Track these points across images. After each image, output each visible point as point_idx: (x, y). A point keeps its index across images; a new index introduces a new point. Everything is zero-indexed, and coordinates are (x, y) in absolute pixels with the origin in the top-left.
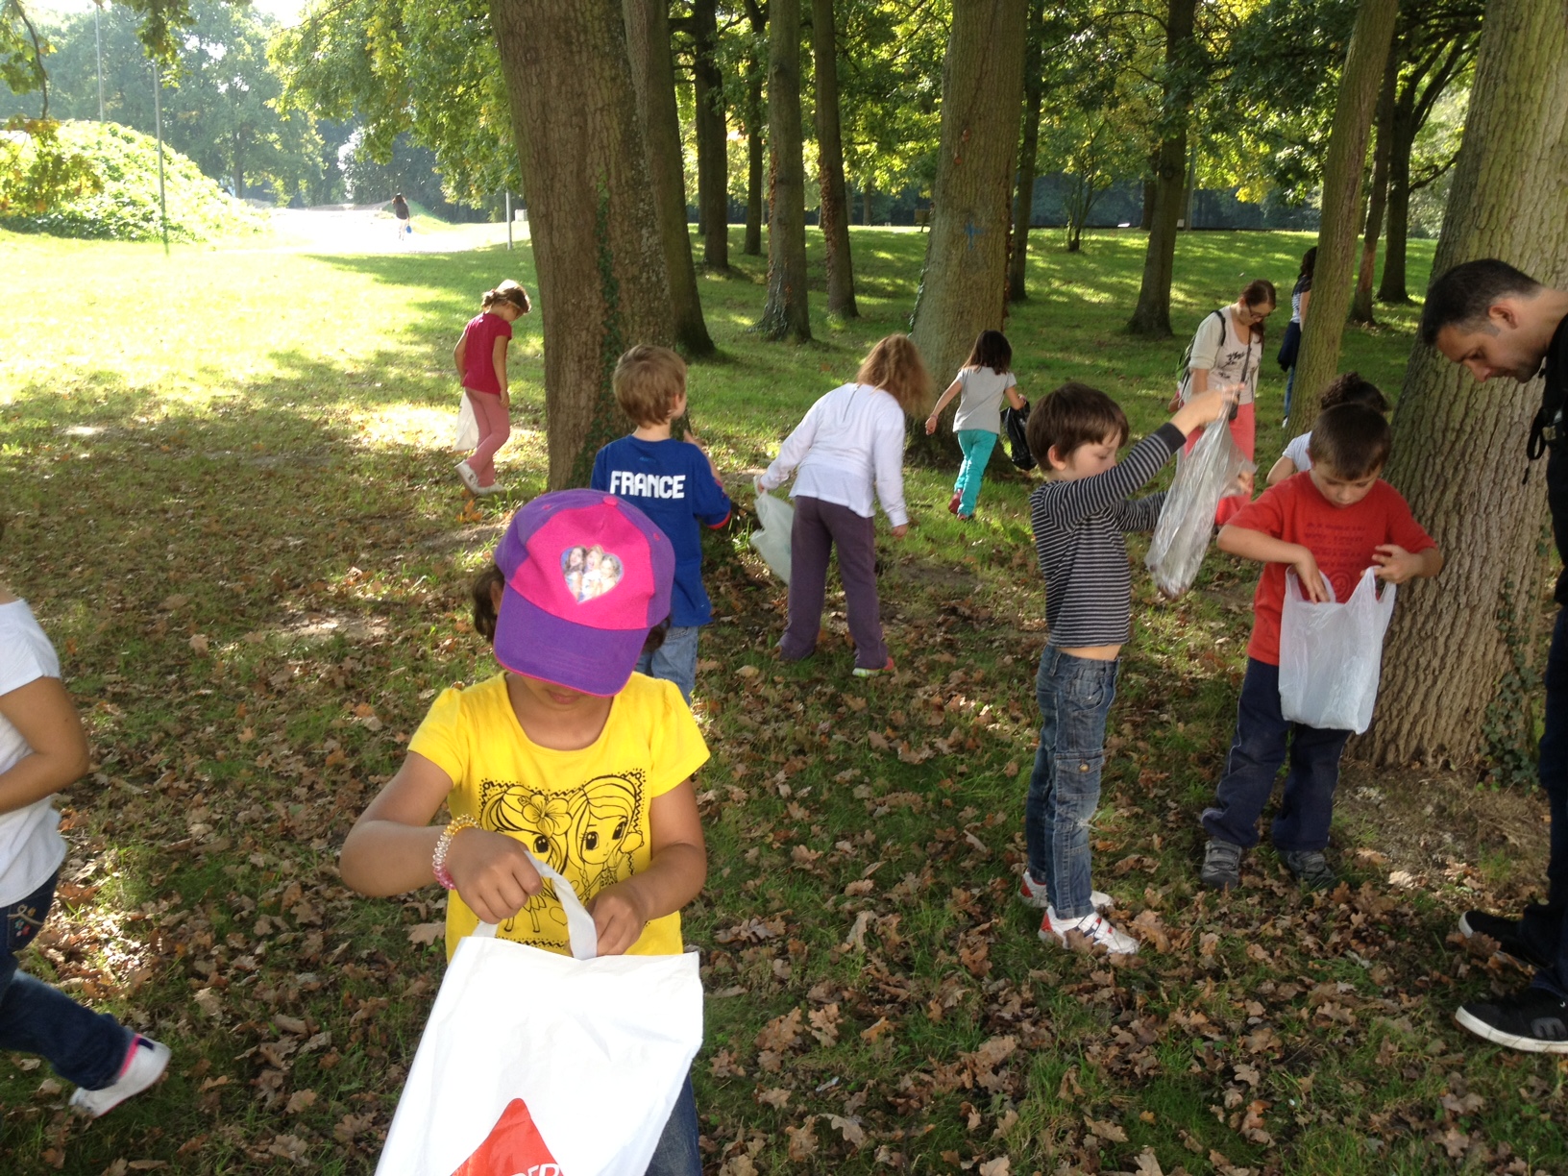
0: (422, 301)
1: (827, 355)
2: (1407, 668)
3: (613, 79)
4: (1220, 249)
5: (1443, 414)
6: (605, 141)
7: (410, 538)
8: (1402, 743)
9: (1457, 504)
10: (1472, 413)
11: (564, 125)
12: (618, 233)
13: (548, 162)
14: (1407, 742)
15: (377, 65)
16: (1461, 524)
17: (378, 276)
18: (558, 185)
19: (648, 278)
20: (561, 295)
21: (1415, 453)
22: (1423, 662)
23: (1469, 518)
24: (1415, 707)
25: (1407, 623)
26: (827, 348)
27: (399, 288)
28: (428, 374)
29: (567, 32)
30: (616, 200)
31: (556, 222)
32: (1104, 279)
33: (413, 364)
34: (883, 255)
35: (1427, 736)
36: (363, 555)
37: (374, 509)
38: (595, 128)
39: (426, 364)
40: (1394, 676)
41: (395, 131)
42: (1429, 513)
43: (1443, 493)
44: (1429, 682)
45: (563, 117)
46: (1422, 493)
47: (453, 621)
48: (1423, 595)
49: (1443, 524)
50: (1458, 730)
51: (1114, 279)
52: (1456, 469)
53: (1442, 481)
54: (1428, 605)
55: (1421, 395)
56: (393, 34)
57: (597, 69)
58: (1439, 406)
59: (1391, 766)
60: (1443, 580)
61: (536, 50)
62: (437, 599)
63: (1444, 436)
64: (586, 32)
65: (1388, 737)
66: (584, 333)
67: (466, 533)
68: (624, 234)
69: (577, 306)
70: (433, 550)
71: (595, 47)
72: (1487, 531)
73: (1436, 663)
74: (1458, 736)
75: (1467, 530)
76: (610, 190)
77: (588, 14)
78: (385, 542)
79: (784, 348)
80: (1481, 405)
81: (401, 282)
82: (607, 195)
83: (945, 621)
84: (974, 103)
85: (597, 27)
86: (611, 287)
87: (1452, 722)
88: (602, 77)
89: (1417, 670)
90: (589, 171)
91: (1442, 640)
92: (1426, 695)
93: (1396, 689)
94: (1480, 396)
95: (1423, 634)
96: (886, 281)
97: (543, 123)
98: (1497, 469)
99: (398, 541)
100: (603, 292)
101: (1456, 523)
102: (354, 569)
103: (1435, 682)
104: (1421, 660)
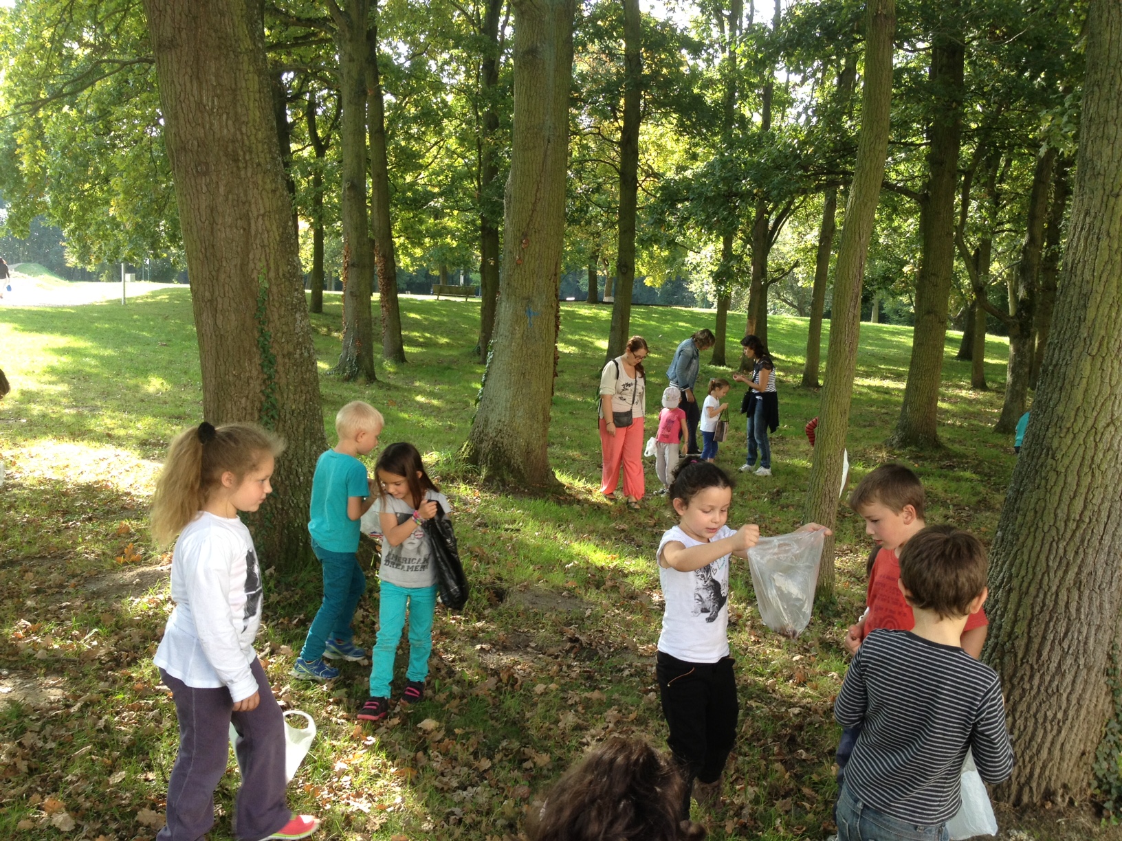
0: (56, 347)
1: (390, 393)
2: (1036, 720)
3: (274, 191)
4: (643, 319)
5: (1064, 507)
6: (266, 242)
7: (73, 581)
8: (1034, 785)
9: (1078, 584)
10: (1090, 507)
11: (230, 227)
12: (276, 316)
13: (214, 256)
14: (1039, 784)
15: (25, 165)
16: (1080, 598)
17: (16, 325)
18: (222, 276)
19: (301, 354)
20: (223, 368)
21: (1039, 537)
22: (1050, 714)
23: (1087, 592)
24: (1044, 754)
25: (1036, 682)
26: (389, 387)
27: (35, 336)
28: (67, 411)
29: (235, 151)
30: (274, 289)
31: (220, 306)
32: (570, 337)
33: (54, 402)
34: (412, 315)
35: (1054, 778)
36: (29, 603)
37: (35, 549)
38: (257, 230)
39: (64, 401)
40: (1025, 727)
41: (33, 214)
42: (1054, 589)
43: (1066, 572)
44: (1054, 732)
45: (229, 220)
46: (1047, 571)
47: (130, 679)
48: (1049, 658)
49: (1066, 598)
50: (1075, 770)
51: (577, 337)
52: (1076, 553)
53: (1064, 562)
54: (1053, 666)
55: (1042, 491)
56: (39, 143)
57: (260, 182)
58: (1060, 500)
59: (1027, 806)
60: (1065, 645)
61: (207, 164)
62: (110, 653)
63: (1066, 525)
64: (251, 152)
65: (1023, 780)
66: (243, 400)
67: (128, 575)
68: (280, 317)
69: (238, 377)
70: (96, 595)
71: (259, 165)
72: (1101, 604)
73: (1060, 715)
74: (1075, 775)
75: (1085, 603)
76: (270, 281)
77: (252, 138)
78: (50, 587)
79: (357, 387)
80: (1097, 501)
81: (37, 331)
82: (267, 286)
83: (572, 648)
84: (531, 220)
85: (260, 149)
86: (269, 361)
87: (1071, 764)
88: (264, 189)
89: (1045, 721)
90: (251, 265)
91: (1065, 696)
92: (1052, 743)
93: (1027, 739)
94: (1096, 493)
95: (1050, 691)
96: (417, 334)
97: (211, 225)
98: (1109, 552)
99: (61, 586)
100: (262, 366)
101: (1077, 598)
102: (23, 621)
103: (1059, 732)
104: (1048, 713)
